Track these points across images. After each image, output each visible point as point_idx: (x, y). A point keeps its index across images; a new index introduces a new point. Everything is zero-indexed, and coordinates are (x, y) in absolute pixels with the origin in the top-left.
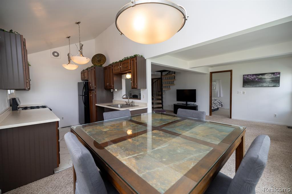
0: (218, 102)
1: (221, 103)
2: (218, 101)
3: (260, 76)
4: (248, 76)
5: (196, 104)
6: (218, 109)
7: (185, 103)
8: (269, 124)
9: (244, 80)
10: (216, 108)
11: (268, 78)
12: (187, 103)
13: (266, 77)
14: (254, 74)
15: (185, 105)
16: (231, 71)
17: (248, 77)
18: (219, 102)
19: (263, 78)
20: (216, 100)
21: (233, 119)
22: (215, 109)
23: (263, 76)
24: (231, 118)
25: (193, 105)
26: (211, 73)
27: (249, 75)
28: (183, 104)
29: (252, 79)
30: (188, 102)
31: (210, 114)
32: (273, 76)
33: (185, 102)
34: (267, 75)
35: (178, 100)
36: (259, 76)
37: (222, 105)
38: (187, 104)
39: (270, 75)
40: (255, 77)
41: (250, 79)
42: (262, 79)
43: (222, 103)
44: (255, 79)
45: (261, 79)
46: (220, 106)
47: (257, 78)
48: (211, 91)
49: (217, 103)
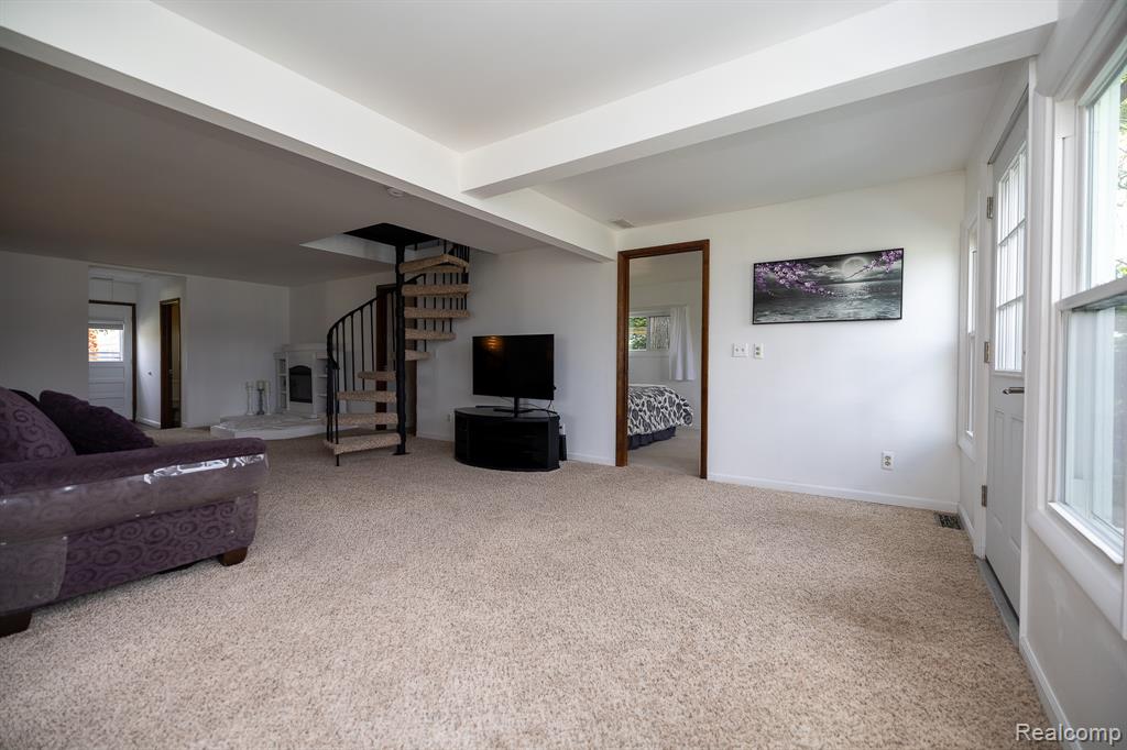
0: (672, 403)
1: (685, 405)
2: (673, 396)
3: (824, 270)
4: (772, 270)
5: (557, 406)
6: (670, 432)
7: (507, 403)
8: (859, 503)
9: (755, 287)
10: (662, 427)
11: (854, 278)
12: (516, 403)
13: (846, 271)
14: (797, 261)
15: (513, 415)
16: (702, 246)
17: (772, 275)
18: (677, 401)
19: (832, 277)
20: (662, 394)
21: (713, 482)
22: (653, 434)
23: (834, 270)
24: (703, 475)
25: (545, 414)
26: (625, 257)
27: (776, 263)
28: (497, 409)
29: (792, 284)
30: (522, 400)
31: (621, 460)
32: (876, 269)
33: (513, 399)
34: (852, 261)
35: (479, 389)
36: (816, 267)
37: (688, 414)
38: (516, 410)
39: (864, 261)
40: (802, 273)
41: (782, 282)
42: (833, 282)
43: (688, 408)
44: (803, 284)
45: (825, 281)
46: (682, 421)
47: (811, 277)
48: (622, 343)
49: (667, 404)
